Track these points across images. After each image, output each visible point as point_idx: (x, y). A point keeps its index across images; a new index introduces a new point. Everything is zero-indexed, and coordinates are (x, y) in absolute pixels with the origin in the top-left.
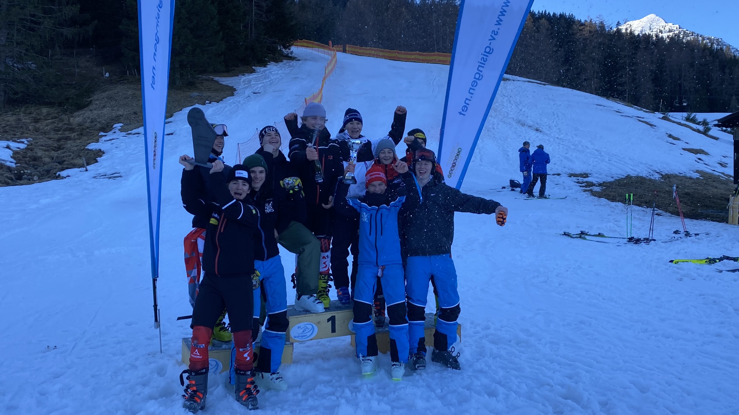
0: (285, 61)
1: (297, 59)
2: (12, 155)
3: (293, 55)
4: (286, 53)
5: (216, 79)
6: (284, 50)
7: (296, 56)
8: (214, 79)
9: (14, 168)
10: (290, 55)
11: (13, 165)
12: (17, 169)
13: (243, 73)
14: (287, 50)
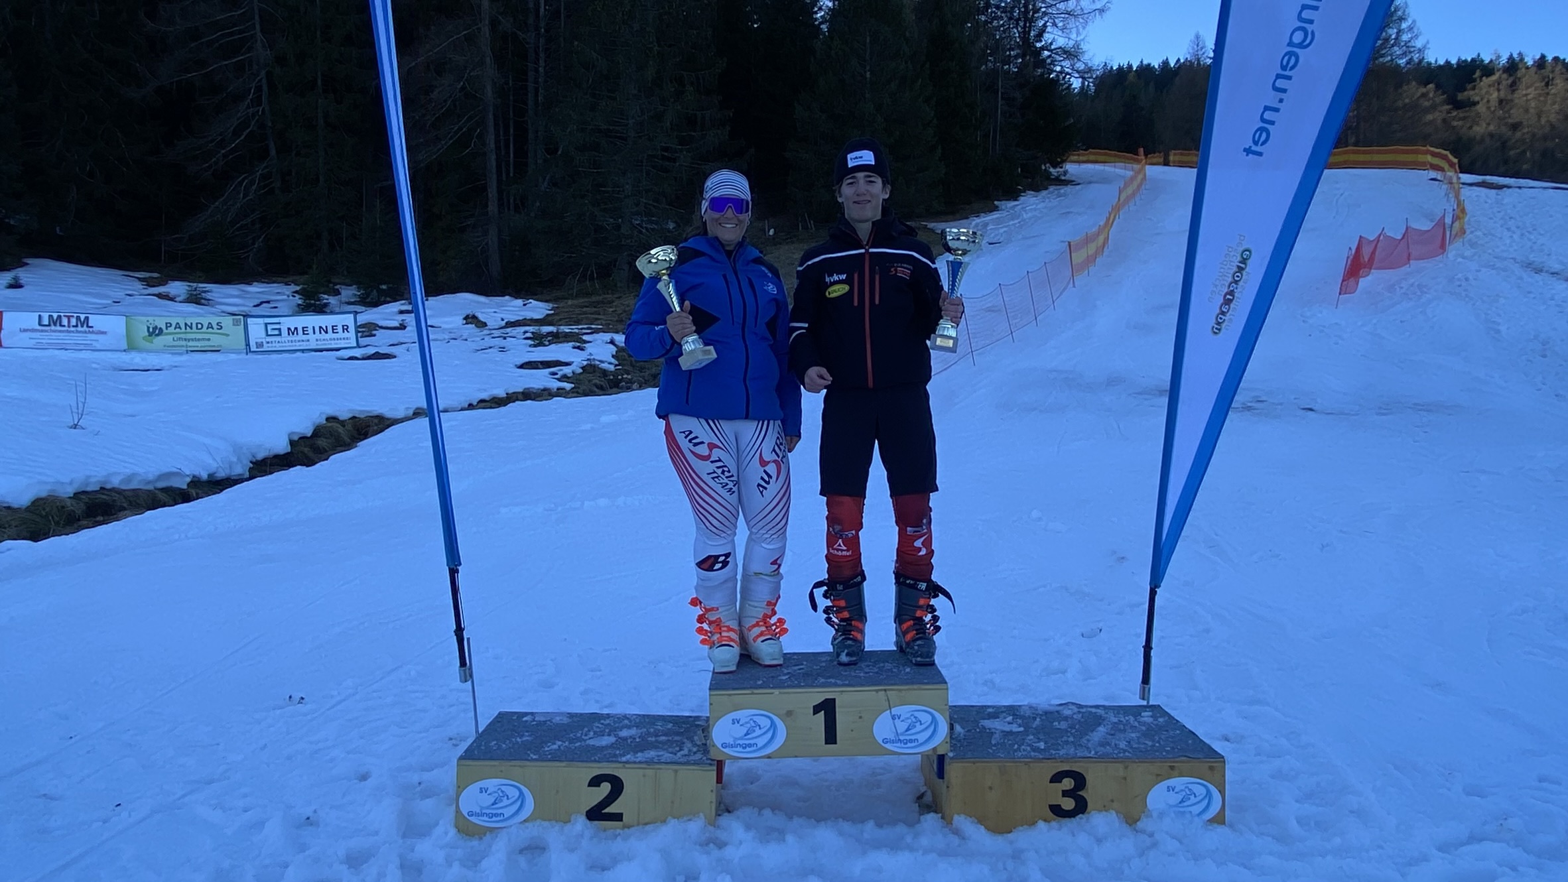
0: (1052, 188)
1: (1074, 183)
2: (614, 353)
3: (1067, 177)
4: (1056, 174)
5: (931, 225)
6: (1052, 170)
7: (1073, 179)
8: (928, 227)
9: (611, 372)
10: (1063, 178)
11: (612, 368)
12: (615, 373)
13: (977, 213)
14: (1058, 169)
